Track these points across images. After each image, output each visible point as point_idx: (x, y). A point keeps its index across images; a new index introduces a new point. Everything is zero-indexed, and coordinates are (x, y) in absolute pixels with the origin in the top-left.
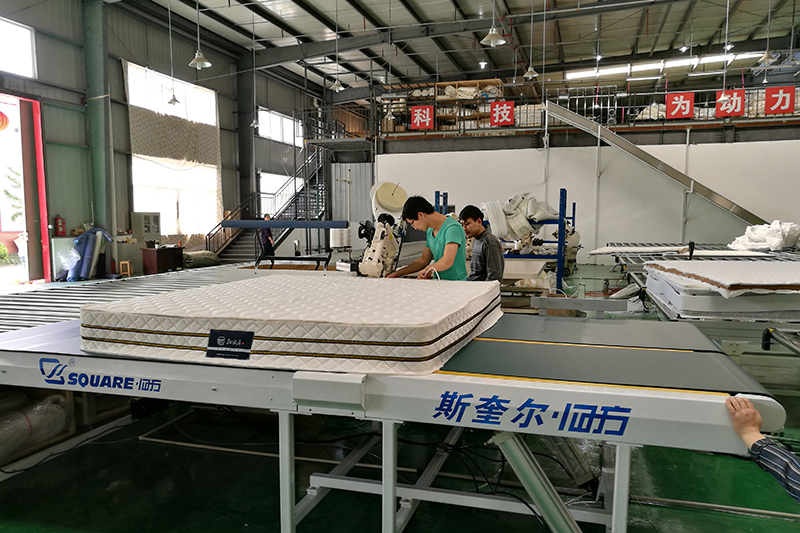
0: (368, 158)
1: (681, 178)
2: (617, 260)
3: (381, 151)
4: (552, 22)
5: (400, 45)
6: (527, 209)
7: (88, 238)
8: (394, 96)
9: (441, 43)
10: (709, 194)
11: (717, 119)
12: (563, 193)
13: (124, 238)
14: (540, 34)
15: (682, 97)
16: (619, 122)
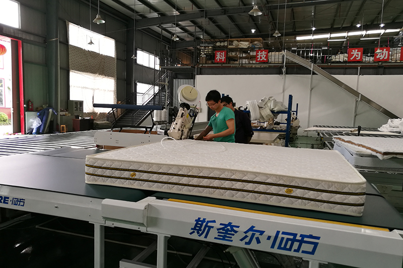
1: (355, 93)
4: (290, 10)
5: (210, 19)
6: (271, 105)
7: (44, 113)
8: (207, 45)
9: (231, 18)
10: (368, 101)
11: (374, 62)
12: (291, 97)
13: (64, 113)
14: (284, 15)
15: (356, 50)
16: (323, 62)
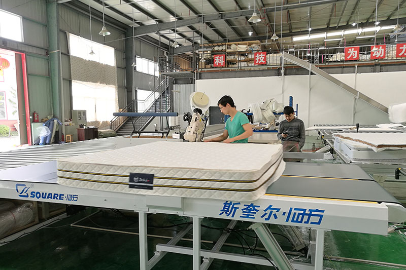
0: (192, 82)
1: (353, 91)
2: (319, 133)
3: (198, 78)
4: (286, 11)
5: (208, 24)
6: (273, 107)
7: (50, 123)
8: (205, 49)
9: (229, 22)
10: (368, 100)
11: (371, 60)
12: (291, 98)
13: (68, 123)
14: (280, 17)
15: (353, 49)
16: (320, 62)
